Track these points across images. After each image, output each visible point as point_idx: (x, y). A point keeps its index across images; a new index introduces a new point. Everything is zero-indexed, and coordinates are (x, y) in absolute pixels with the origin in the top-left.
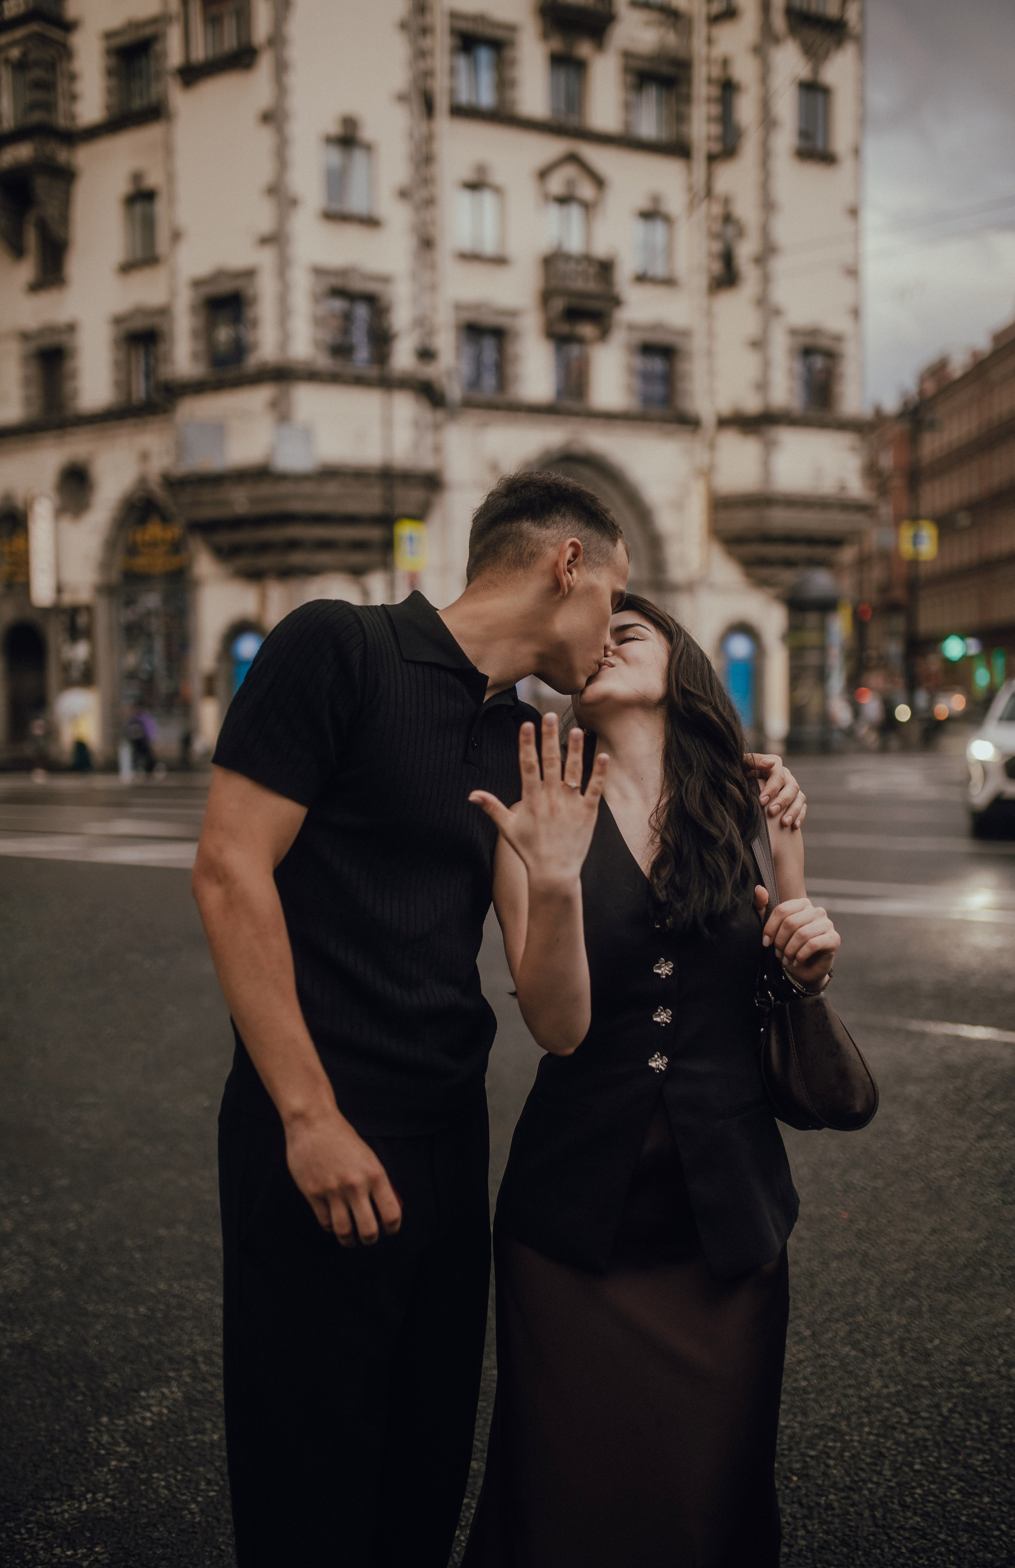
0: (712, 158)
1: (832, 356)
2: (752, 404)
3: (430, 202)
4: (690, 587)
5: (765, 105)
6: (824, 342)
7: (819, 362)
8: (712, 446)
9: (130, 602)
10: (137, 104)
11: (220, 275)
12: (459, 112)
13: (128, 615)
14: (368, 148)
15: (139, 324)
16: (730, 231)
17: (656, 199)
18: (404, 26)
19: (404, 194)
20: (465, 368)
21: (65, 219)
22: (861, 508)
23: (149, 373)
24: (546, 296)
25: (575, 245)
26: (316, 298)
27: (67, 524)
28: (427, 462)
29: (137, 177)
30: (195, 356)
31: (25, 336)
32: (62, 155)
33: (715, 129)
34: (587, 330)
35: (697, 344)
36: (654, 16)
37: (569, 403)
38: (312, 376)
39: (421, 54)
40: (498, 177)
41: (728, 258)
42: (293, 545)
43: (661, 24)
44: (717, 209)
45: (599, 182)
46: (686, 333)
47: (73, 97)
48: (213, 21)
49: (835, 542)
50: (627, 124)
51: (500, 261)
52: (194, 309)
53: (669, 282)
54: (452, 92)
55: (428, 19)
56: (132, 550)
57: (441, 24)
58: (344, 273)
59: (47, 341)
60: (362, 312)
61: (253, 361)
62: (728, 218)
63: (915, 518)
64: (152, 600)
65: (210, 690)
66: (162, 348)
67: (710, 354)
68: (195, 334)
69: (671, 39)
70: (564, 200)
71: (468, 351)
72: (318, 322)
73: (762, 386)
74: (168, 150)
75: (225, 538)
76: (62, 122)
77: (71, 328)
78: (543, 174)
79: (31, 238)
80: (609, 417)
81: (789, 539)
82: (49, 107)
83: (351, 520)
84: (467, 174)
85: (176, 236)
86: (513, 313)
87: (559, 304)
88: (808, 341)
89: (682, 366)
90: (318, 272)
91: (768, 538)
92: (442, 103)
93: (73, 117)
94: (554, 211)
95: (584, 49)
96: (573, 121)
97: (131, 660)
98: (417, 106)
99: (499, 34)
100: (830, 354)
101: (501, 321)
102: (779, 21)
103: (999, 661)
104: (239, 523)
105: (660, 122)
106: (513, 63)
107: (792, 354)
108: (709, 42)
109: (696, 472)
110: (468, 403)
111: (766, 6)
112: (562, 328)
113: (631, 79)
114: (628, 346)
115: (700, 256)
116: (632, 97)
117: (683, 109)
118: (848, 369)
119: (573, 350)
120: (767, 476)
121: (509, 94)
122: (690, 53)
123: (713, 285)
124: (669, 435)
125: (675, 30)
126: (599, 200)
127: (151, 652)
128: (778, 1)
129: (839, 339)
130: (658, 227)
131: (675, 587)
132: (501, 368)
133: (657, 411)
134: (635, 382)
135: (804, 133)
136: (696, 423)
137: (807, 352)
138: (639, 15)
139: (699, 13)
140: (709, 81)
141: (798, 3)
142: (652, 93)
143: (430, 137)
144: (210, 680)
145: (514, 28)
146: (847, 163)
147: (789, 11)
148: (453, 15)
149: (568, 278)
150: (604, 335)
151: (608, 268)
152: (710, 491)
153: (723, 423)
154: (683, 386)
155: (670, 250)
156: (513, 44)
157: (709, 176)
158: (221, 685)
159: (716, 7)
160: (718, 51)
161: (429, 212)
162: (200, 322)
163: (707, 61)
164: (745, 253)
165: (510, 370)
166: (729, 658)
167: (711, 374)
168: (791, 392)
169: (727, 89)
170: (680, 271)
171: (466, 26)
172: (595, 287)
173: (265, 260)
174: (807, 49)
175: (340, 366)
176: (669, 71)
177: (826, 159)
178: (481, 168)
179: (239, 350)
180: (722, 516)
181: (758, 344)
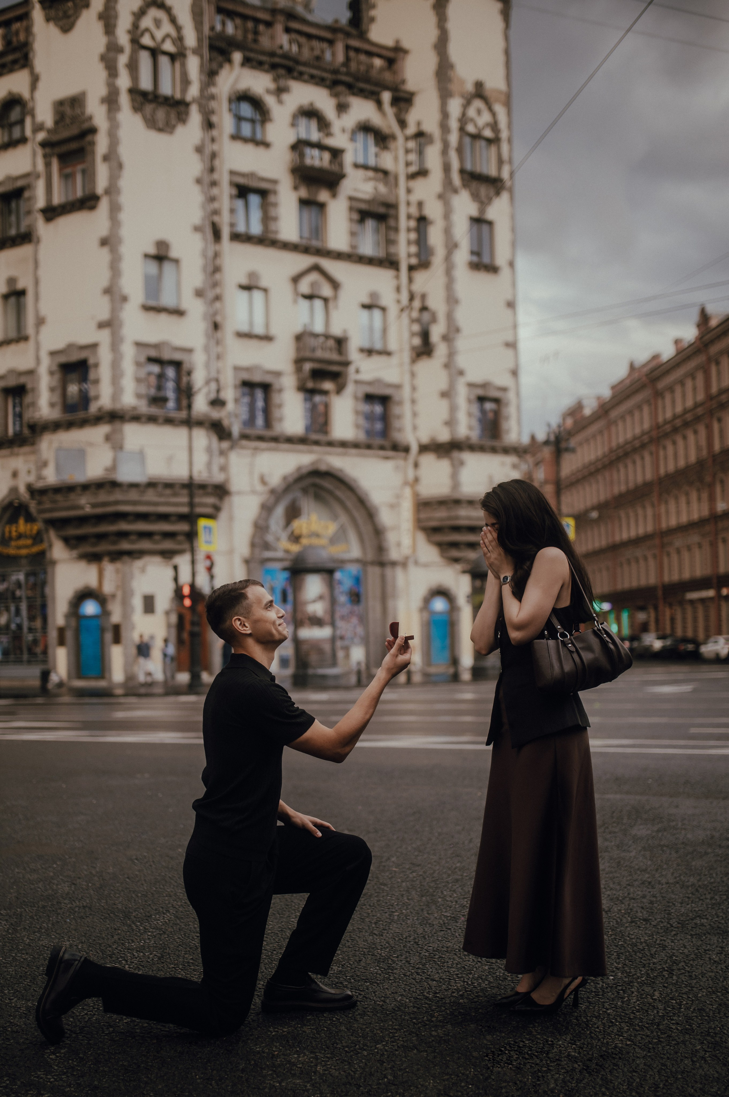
0: (411, 268)
1: (500, 402)
2: (444, 436)
3: (218, 298)
4: (404, 563)
5: (448, 231)
6: (493, 392)
7: (489, 406)
8: (416, 465)
10: (12, 232)
11: (71, 347)
12: (236, 237)
13: (1, 587)
14: (176, 261)
15: (12, 381)
16: (426, 316)
17: (374, 295)
18: (199, 181)
19: (199, 293)
20: (244, 412)
23: (19, 416)
24: (299, 362)
25: (319, 327)
26: (138, 364)
28: (218, 478)
29: (12, 282)
30: (53, 405)
33: (413, 249)
34: (328, 385)
35: (406, 393)
36: (371, 174)
37: (315, 436)
38: (136, 418)
39: (210, 199)
40: (264, 282)
41: (425, 335)
42: (124, 535)
43: (375, 178)
44: (417, 304)
45: (335, 285)
46: (398, 387)
48: (67, 177)
50: (354, 247)
51: (268, 338)
52: (53, 372)
53: (385, 353)
54: (232, 225)
55: (216, 176)
56: (5, 541)
57: (225, 180)
58: (158, 346)
60: (171, 372)
61: (93, 408)
62: (424, 309)
64: (19, 576)
65: (61, 642)
66: (29, 398)
67: (413, 401)
68: (52, 390)
69: (382, 189)
70: (310, 297)
71: (245, 400)
72: (139, 380)
73: (451, 423)
74: (36, 261)
75: (72, 531)
78: (296, 279)
80: (344, 444)
81: (471, 528)
83: (164, 517)
84: (243, 280)
85: (40, 322)
86: (278, 374)
87: (308, 367)
88: (480, 392)
89: (395, 410)
90: (140, 345)
91: (457, 529)
92: (226, 232)
94: (304, 305)
95: (323, 196)
96: (315, 243)
97: (4, 619)
98: (209, 234)
99: (264, 185)
100: (497, 401)
101: (268, 379)
102: (456, 179)
103: (625, 616)
104: (83, 520)
105: (377, 244)
106: (275, 205)
107: (469, 401)
108: (409, 191)
109: (406, 483)
110: (244, 437)
111: (447, 168)
112: (310, 385)
113: (356, 216)
114: (356, 398)
115: (406, 335)
116: (356, 227)
117: (392, 235)
118: (511, 411)
119: (318, 399)
120: (456, 484)
121: (272, 226)
122: (397, 197)
123: (414, 355)
124: (387, 458)
125: (386, 184)
126: (336, 297)
127: (18, 612)
128: (455, 165)
129: (504, 389)
130: (377, 314)
131: (394, 564)
132: (267, 411)
133: (378, 441)
134: (362, 421)
135: (476, 253)
136: (406, 450)
137: (481, 399)
138: (361, 173)
139: (402, 172)
140: (409, 217)
141: (468, 166)
142: (370, 224)
143: (216, 255)
144: (61, 631)
145: (275, 182)
146: (505, 272)
147: (462, 171)
148: (232, 173)
149: (313, 350)
150: (340, 389)
151: (340, 342)
152: (416, 495)
153: (424, 449)
154: (396, 424)
155: (385, 331)
156: (275, 192)
157: (410, 280)
158: (69, 635)
159: (413, 169)
160: (414, 198)
161: (218, 305)
162: (55, 381)
163: (408, 204)
164: (436, 332)
165: (276, 413)
166: (432, 613)
167: (415, 415)
168: (470, 428)
169: (422, 221)
170: (393, 345)
171: (241, 181)
172: (334, 356)
173: (104, 337)
174: (475, 196)
175: (154, 410)
176: (382, 210)
177: (492, 269)
178: (252, 275)
179: (85, 400)
180: (425, 514)
181: (447, 394)
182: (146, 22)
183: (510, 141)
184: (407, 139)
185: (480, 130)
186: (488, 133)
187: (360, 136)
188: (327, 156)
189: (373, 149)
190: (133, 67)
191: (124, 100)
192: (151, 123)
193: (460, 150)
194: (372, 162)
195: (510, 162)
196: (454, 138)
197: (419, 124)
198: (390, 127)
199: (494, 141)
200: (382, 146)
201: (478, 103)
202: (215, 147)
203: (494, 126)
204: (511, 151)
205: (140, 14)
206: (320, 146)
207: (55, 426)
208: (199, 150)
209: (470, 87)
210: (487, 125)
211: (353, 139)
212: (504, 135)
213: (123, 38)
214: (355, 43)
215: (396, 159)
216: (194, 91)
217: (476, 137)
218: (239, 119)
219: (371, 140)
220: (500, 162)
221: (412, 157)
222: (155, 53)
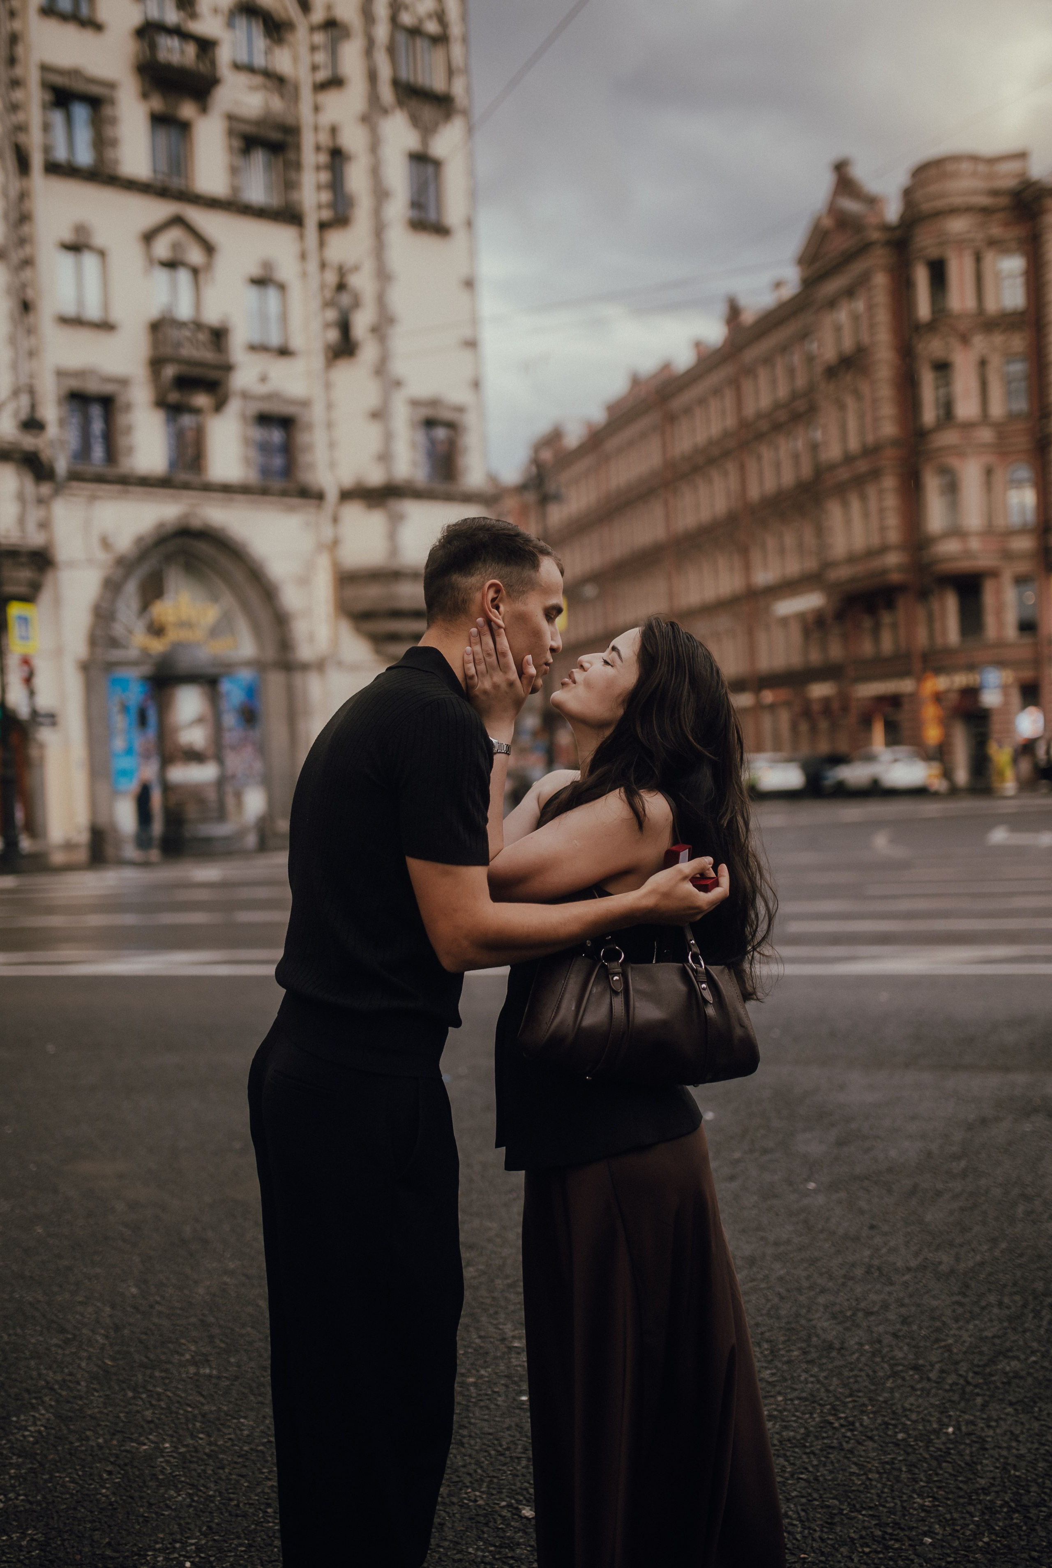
0: (323, 226)
1: (455, 427)
2: (375, 477)
3: (28, 262)
4: (320, 666)
5: (375, 171)
6: (446, 413)
7: (441, 433)
8: (335, 520)
12: (54, 168)
16: (345, 298)
17: (267, 265)
20: (72, 438)
24: (156, 364)
25: (184, 311)
28: (35, 539)
33: (325, 197)
34: (201, 400)
35: (317, 414)
36: (258, 80)
37: (183, 476)
39: (12, 108)
40: (99, 239)
41: (345, 326)
43: (265, 87)
44: (331, 278)
45: (209, 248)
46: (306, 403)
50: (235, 189)
51: (106, 326)
53: (285, 352)
54: (47, 149)
55: (19, 71)
57: (34, 79)
62: (343, 287)
67: (330, 425)
69: (277, 104)
70: (171, 265)
71: (75, 421)
73: (385, 457)
78: (149, 237)
80: (227, 489)
84: (68, 236)
86: (124, 382)
87: (169, 371)
88: (430, 412)
89: (302, 438)
91: (396, 614)
92: (37, 161)
94: (162, 276)
95: (187, 110)
96: (176, 183)
98: (11, 162)
99: (95, 90)
100: (451, 426)
101: (108, 388)
102: (387, 94)
105: (269, 187)
106: (113, 121)
107: (413, 425)
108: (317, 109)
109: (320, 547)
110: (75, 476)
111: (372, 77)
112: (174, 397)
113: (237, 143)
114: (244, 417)
115: (316, 325)
116: (239, 162)
117: (293, 175)
118: (471, 441)
119: (187, 420)
120: (394, 550)
121: (110, 154)
122: (298, 119)
123: (331, 355)
124: (291, 509)
125: (282, 96)
126: (209, 266)
128: (385, 72)
129: (460, 410)
130: (272, 294)
131: (305, 667)
132: (109, 438)
133: (277, 484)
134: (253, 453)
135: (417, 204)
136: (319, 496)
137: (430, 423)
138: (243, 79)
139: (305, 80)
140: (318, 148)
141: (404, 75)
142: (259, 158)
143: (23, 196)
145: (112, 85)
146: (460, 236)
147: (396, 83)
148: (45, 68)
149: (179, 345)
150: (219, 406)
151: (218, 335)
152: (336, 565)
153: (346, 495)
154: (304, 459)
155: (284, 317)
156: (112, 102)
157: (322, 244)
159: (322, 75)
160: (326, 118)
161: (27, 274)
163: (316, 129)
164: (362, 322)
165: (122, 442)
167: (332, 445)
168: (415, 464)
169: (337, 155)
170: (297, 342)
171: (59, 80)
172: (208, 355)
174: (415, 121)
176: (275, 136)
177: (440, 230)
178: (81, 229)
180: (350, 592)
181: (379, 415)
183: (465, 40)
184: (313, 29)
185: (421, 21)
186: (432, 27)
187: (242, 22)
188: (191, 50)
189: (260, 42)
193: (391, 50)
194: (259, 61)
195: (466, 71)
196: (382, 32)
197: (329, 8)
198: (286, 9)
199: (441, 40)
200: (275, 36)
202: (17, 25)
203: (441, 17)
204: (467, 55)
206: (180, 33)
210: (430, 16)
211: (230, 24)
212: (456, 30)
215: (295, 59)
217: (415, 32)
219: (257, 31)
220: (450, 73)
221: (321, 57)
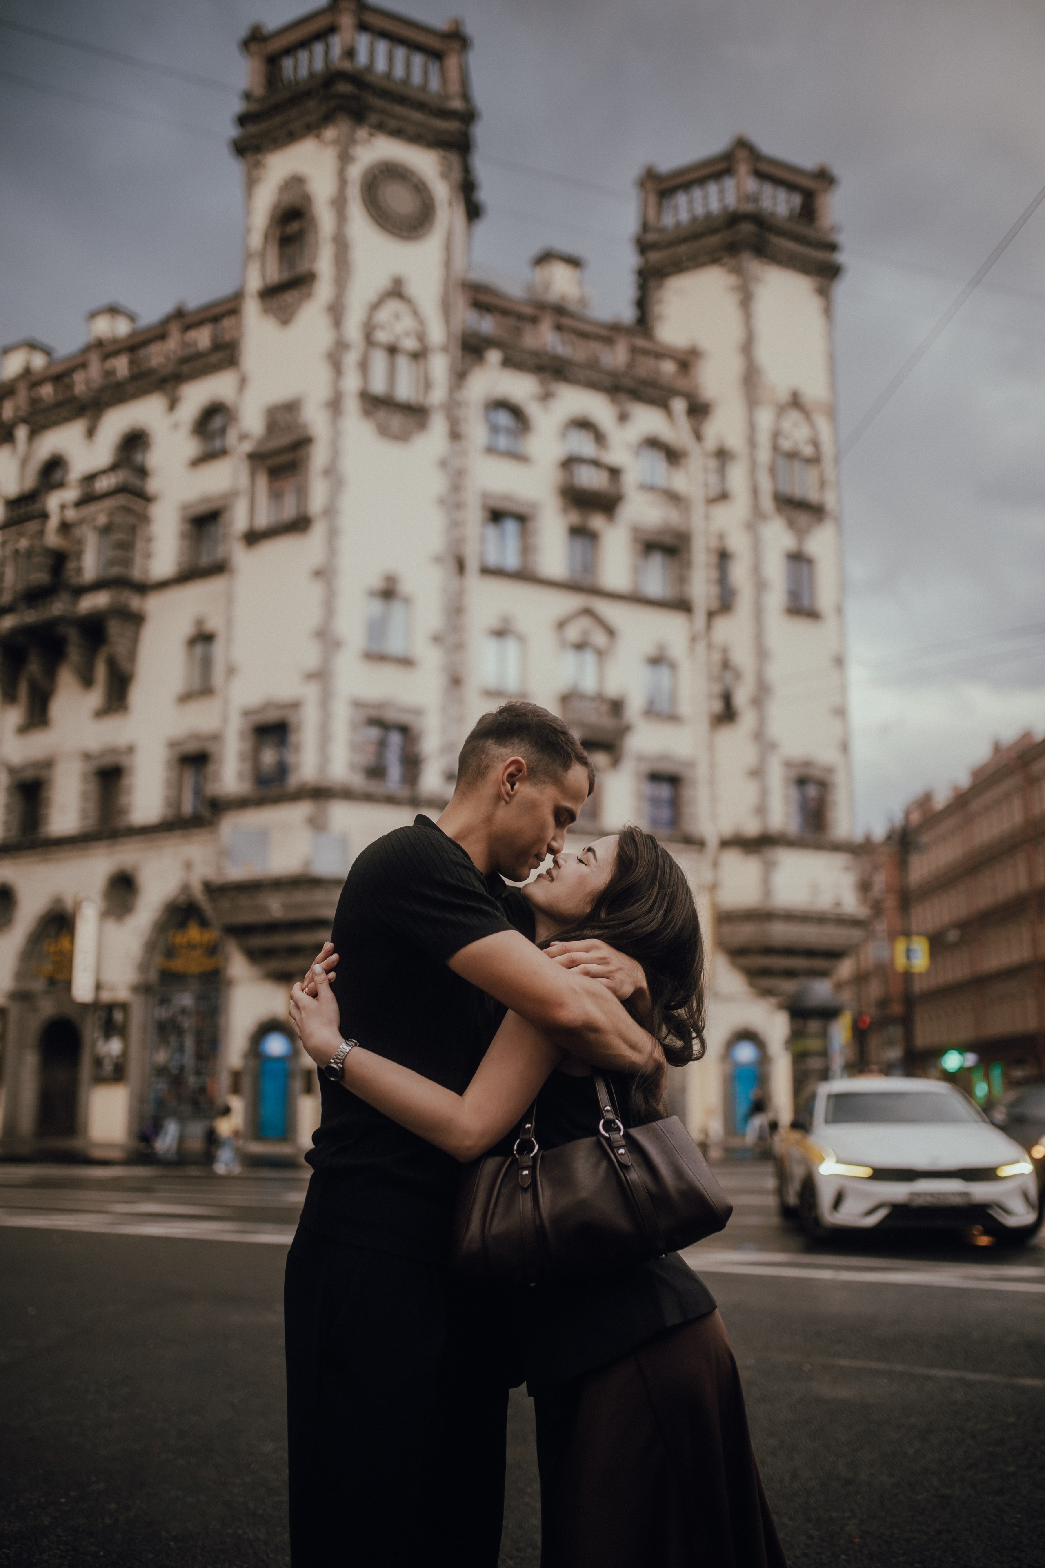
0: (711, 615)
1: (824, 785)
2: (752, 828)
3: (459, 647)
5: (757, 569)
6: (815, 773)
7: (812, 791)
8: (715, 865)
9: (164, 1001)
10: (205, 560)
11: (268, 705)
12: (487, 571)
13: (162, 1013)
14: (407, 601)
15: (192, 747)
16: (729, 676)
17: (662, 648)
18: (442, 501)
19: (437, 639)
21: (132, 655)
22: (855, 923)
23: (198, 791)
25: (589, 684)
26: (354, 727)
27: (111, 926)
29: (199, 622)
30: (241, 776)
31: (87, 756)
32: (135, 602)
33: (714, 590)
34: (601, 758)
35: (701, 772)
36: (658, 497)
38: (347, 794)
39: (455, 524)
40: (521, 626)
41: (727, 699)
43: (665, 504)
44: (716, 657)
45: (611, 632)
46: (691, 764)
47: (148, 556)
48: (276, 496)
49: (834, 954)
50: (637, 585)
52: (242, 735)
53: (673, 718)
54: (481, 556)
55: (463, 497)
56: (170, 952)
57: (473, 502)
58: (381, 706)
59: (108, 761)
60: (395, 739)
61: (293, 781)
62: (726, 665)
63: (907, 934)
64: (186, 1000)
65: (236, 1089)
66: (211, 768)
67: (712, 782)
68: (242, 757)
69: (674, 515)
70: (580, 646)
72: (354, 747)
73: (761, 810)
74: (230, 599)
75: (259, 941)
76: (137, 574)
77: (131, 750)
78: (561, 625)
79: (101, 672)
81: (789, 951)
82: (127, 562)
84: (494, 623)
85: (231, 671)
88: (803, 772)
89: (687, 793)
90: (357, 704)
91: (769, 950)
92: (472, 565)
93: (146, 571)
94: (570, 658)
95: (597, 522)
96: (587, 580)
97: (161, 1057)
98: (452, 566)
99: (524, 509)
100: (821, 783)
102: (767, 503)
103: (996, 1073)
104: (272, 927)
105: (665, 583)
106: (537, 533)
107: (787, 783)
108: (707, 518)
109: (701, 888)
111: (755, 492)
113: (640, 548)
114: (636, 775)
115: (702, 696)
116: (641, 562)
117: (685, 573)
118: (840, 797)
120: (767, 893)
121: (533, 557)
122: (690, 527)
123: (715, 721)
125: (678, 510)
126: (612, 648)
127: (181, 1049)
128: (766, 486)
129: (830, 770)
130: (665, 672)
133: (664, 833)
134: (645, 806)
135: (793, 593)
136: (702, 844)
137: (802, 782)
138: (647, 497)
139: (699, 496)
140: (708, 550)
141: (784, 489)
142: (657, 559)
143: (460, 592)
144: (236, 1076)
145: (536, 506)
146: (830, 622)
147: (776, 495)
148: (485, 493)
149: (583, 713)
150: (615, 764)
151: (617, 707)
152: (715, 903)
153: (726, 844)
154: (689, 811)
155: (674, 691)
156: (536, 519)
157: (709, 629)
158: (247, 1083)
159: (714, 491)
160: (716, 526)
161: (459, 655)
162: (248, 746)
163: (706, 534)
164: (742, 694)
166: (737, 1066)
167: (714, 799)
168: (788, 817)
169: (723, 557)
170: (684, 709)
171: (495, 503)
172: (607, 722)
173: (310, 693)
174: (792, 525)
175: (374, 787)
176: (672, 542)
177: (813, 615)
178: (506, 617)
179: (282, 771)
180: (727, 929)
181: (757, 773)
182: (383, 315)
183: (836, 461)
184: (705, 456)
185: (798, 446)
186: (808, 451)
187: (647, 454)
188: (603, 476)
189: (662, 467)
190: (364, 366)
191: (352, 405)
192: (384, 431)
193: (773, 471)
194: (660, 482)
195: (836, 484)
196: (764, 455)
197: (720, 439)
198: (683, 441)
199: (815, 460)
200: (674, 462)
201: (794, 415)
202: (464, 462)
203: (815, 443)
204: (837, 472)
205: (375, 306)
206: (595, 463)
207: (242, 803)
208: (443, 464)
209: (783, 396)
210: (806, 443)
211: (636, 456)
212: (828, 453)
213: (353, 331)
214: (640, 342)
215: (690, 480)
216: (438, 395)
217: (792, 455)
218: (494, 429)
219: (659, 458)
220: (823, 485)
221: (713, 479)
222: (392, 350)
